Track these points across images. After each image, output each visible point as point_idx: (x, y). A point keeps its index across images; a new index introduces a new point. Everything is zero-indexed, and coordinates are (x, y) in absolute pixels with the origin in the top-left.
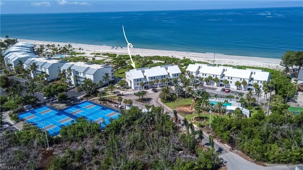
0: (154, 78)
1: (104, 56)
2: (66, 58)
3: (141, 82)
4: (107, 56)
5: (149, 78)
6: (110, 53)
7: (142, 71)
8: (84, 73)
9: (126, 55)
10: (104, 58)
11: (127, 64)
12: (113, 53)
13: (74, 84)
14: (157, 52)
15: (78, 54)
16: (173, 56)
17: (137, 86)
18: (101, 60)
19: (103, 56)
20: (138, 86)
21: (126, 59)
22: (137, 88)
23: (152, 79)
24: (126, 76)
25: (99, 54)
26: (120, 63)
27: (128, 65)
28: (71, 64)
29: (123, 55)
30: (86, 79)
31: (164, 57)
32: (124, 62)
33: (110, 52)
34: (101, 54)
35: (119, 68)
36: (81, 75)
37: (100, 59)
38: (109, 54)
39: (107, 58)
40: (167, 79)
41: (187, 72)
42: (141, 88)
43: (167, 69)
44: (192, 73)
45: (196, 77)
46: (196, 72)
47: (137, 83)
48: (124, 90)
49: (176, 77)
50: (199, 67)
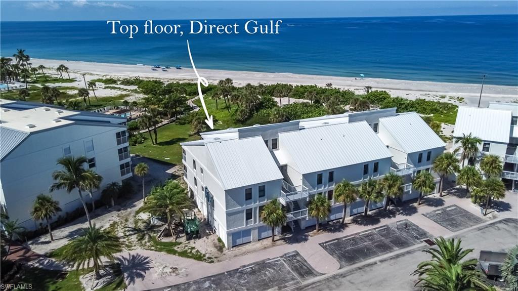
0: (331, 179)
1: (125, 87)
2: (9, 91)
3: (265, 202)
4: (135, 87)
5: (306, 177)
6: (145, 79)
7: (266, 142)
9: (189, 84)
10: (124, 93)
11: (192, 108)
12: (152, 80)
15: (56, 80)
16: (330, 85)
17: (243, 227)
18: (112, 98)
19: (122, 86)
20: (252, 224)
21: (190, 95)
22: (247, 233)
23: (320, 181)
24: (188, 163)
25: (114, 82)
26: (166, 106)
27: (196, 110)
29: (181, 82)
31: (302, 86)
32: (181, 102)
33: (146, 77)
34: (119, 83)
35: (165, 122)
37: (113, 96)
38: (141, 81)
39: (132, 91)
40: (393, 180)
41: (469, 143)
42: (264, 235)
43: (376, 128)
44: (487, 145)
45: (506, 163)
46: (508, 141)
47: (245, 207)
48: (176, 248)
49: (421, 168)
50: (513, 117)
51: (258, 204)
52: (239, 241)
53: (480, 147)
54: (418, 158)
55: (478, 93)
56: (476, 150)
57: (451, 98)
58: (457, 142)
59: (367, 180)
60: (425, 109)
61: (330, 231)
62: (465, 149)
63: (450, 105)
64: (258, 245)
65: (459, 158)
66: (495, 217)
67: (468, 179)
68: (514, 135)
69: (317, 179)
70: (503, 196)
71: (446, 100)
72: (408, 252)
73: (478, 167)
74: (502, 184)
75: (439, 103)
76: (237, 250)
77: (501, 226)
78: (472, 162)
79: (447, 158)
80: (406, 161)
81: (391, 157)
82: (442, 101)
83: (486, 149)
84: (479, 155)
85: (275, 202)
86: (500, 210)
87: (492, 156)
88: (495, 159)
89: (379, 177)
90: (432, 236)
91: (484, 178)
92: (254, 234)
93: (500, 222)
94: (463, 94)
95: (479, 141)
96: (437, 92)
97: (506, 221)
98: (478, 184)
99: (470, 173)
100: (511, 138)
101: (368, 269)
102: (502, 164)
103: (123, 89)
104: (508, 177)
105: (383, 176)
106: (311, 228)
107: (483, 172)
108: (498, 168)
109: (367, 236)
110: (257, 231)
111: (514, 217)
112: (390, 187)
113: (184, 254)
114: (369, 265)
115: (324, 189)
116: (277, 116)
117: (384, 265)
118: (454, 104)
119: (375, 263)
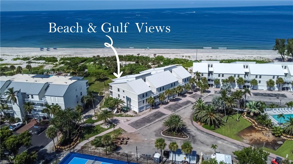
0: (163, 89)
1: (38, 61)
3: (148, 97)
4: (44, 61)
5: (157, 89)
8: (42, 94)
10: (40, 65)
13: (20, 117)
14: (107, 50)
16: (139, 54)
17: (142, 106)
19: (36, 61)
20: (144, 105)
22: (143, 108)
24: (113, 90)
25: (28, 59)
28: (6, 80)
29: (66, 57)
30: (46, 105)
34: (31, 59)
36: (36, 99)
37: (36, 66)
39: (44, 63)
40: (180, 87)
41: (197, 74)
42: (147, 108)
43: (171, 72)
44: (202, 74)
45: (208, 79)
46: (208, 73)
47: (143, 100)
48: (123, 115)
49: (186, 83)
50: (208, 65)
51: (146, 98)
52: (141, 110)
53: (201, 75)
54: (185, 80)
55: (195, 53)
56: (200, 76)
57: (186, 56)
58: (194, 74)
59: (173, 88)
60: (178, 62)
61: (165, 104)
62: (197, 76)
63: (186, 60)
64: (146, 111)
65: (195, 79)
66: (207, 95)
67: (199, 85)
68: (209, 70)
69: (160, 89)
70: (208, 88)
71: (184, 58)
72: (188, 106)
73: (201, 81)
74: (208, 85)
75: (182, 59)
76: (141, 113)
77: (209, 97)
78: (199, 80)
79: (193, 79)
80: (182, 81)
81: (178, 81)
82: (183, 58)
83: (202, 75)
84: (200, 77)
85: (151, 97)
86: (208, 93)
87: (204, 77)
88: (205, 78)
89: (176, 87)
90: (192, 102)
91: (203, 84)
92: (145, 108)
93: (209, 96)
94: (190, 54)
95: (200, 73)
96: (180, 54)
97: (210, 95)
98: (202, 86)
99: (200, 83)
100: (209, 71)
101: (179, 111)
102: (207, 80)
103: (37, 63)
104: (209, 83)
105: (177, 87)
106: (160, 104)
107: (202, 83)
108: (206, 81)
109: (176, 104)
110: (145, 107)
111: (212, 94)
112: (179, 90)
113: (126, 116)
114: (179, 110)
115: (162, 92)
116: (129, 70)
117: (183, 110)
118: (188, 59)
119: (180, 110)
